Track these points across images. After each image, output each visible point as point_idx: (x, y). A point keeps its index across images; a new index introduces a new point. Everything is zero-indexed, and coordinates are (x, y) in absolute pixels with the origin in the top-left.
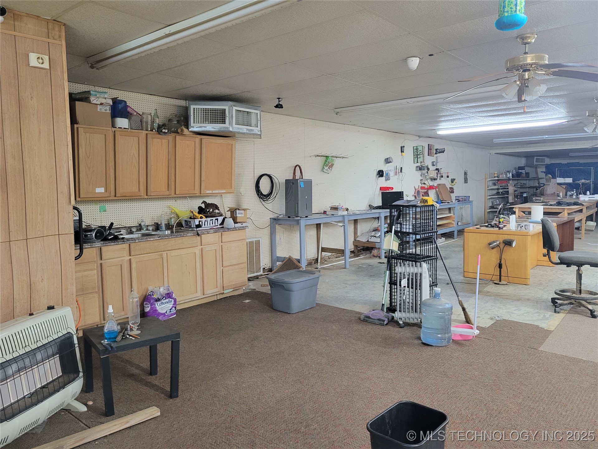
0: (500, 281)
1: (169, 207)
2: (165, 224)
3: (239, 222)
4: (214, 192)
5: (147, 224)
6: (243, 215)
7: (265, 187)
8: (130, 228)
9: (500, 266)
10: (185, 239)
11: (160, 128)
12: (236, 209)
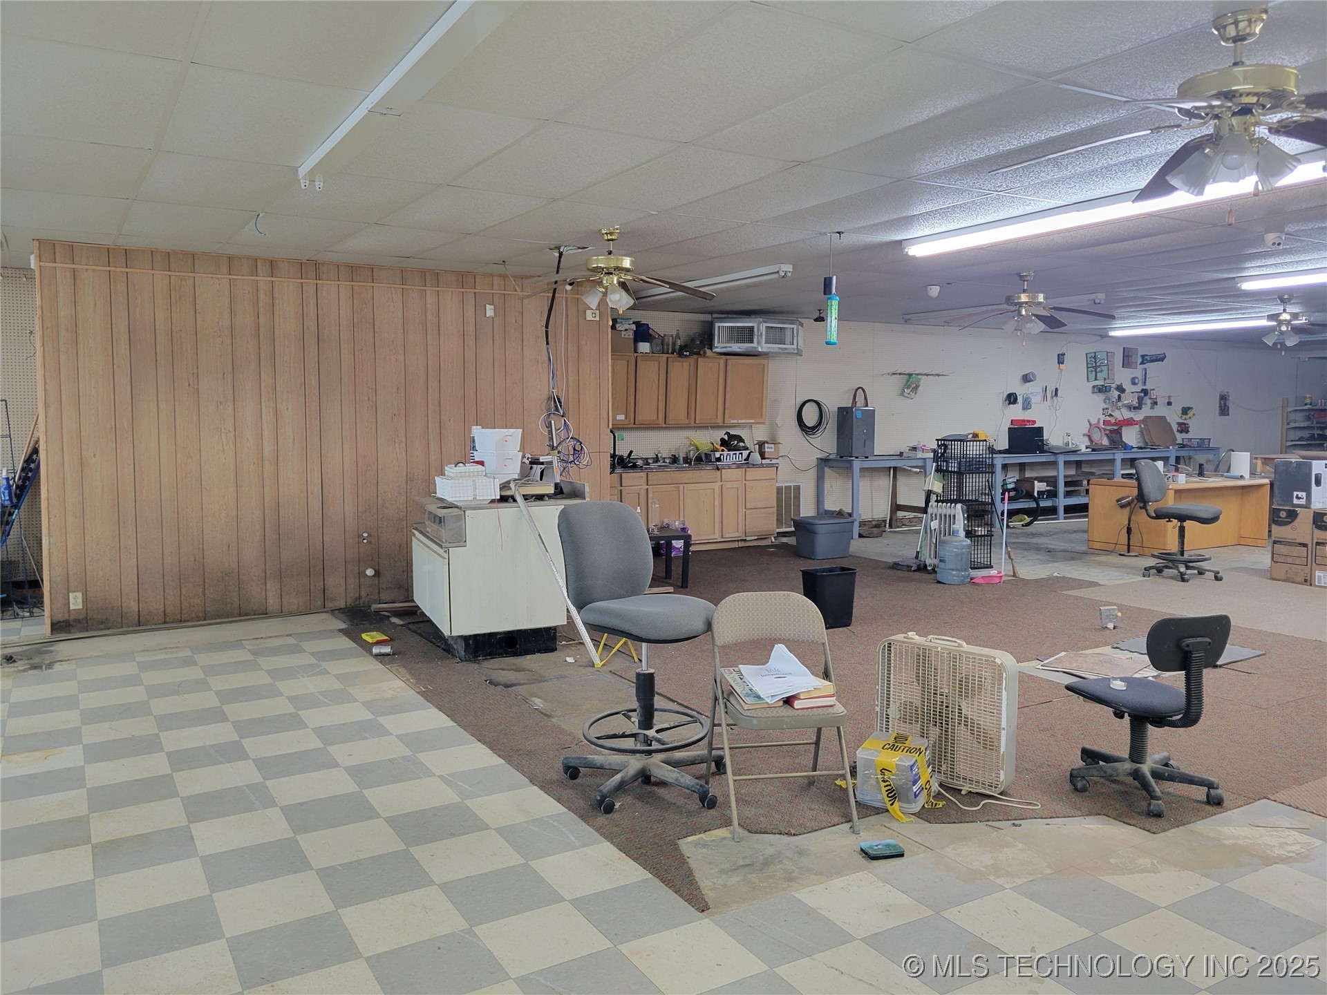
0: (1129, 552)
1: (688, 438)
2: (683, 458)
3: (768, 458)
4: (740, 421)
5: (664, 456)
6: (773, 450)
7: (810, 417)
8: (647, 459)
9: (1129, 531)
10: (703, 472)
11: (683, 348)
12: (764, 443)
